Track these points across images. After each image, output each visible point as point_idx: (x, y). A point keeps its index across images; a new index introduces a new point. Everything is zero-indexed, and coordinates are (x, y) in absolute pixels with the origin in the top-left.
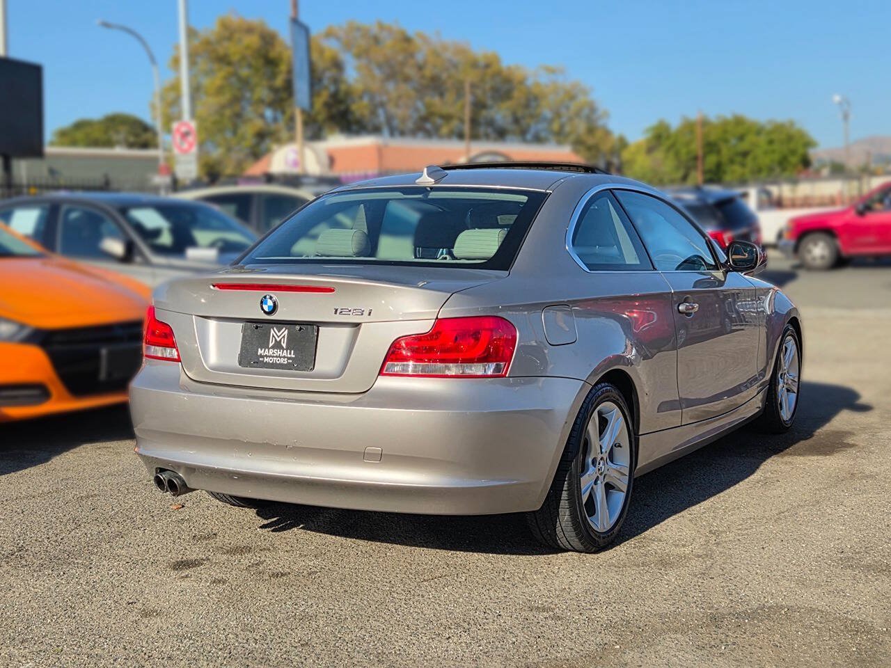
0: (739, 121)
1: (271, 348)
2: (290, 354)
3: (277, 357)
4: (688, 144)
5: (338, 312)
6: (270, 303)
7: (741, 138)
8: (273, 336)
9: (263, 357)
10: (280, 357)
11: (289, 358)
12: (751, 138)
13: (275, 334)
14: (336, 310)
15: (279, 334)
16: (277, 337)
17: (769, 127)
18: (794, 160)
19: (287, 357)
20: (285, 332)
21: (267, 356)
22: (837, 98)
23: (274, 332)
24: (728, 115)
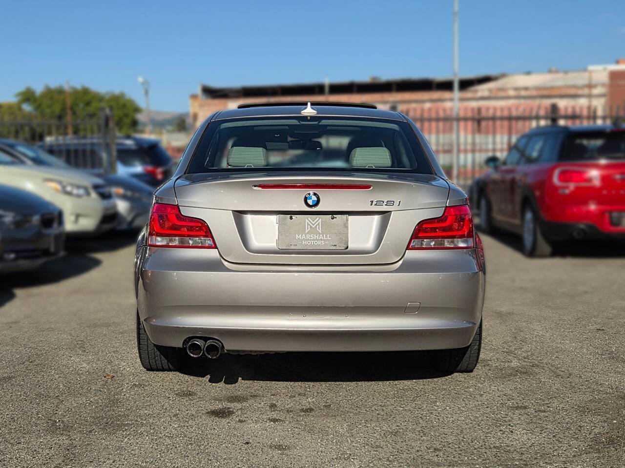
0: (86, 91)
1: (307, 233)
2: (326, 237)
3: (314, 240)
4: (50, 107)
5: (373, 204)
6: (314, 198)
7: (88, 104)
8: (308, 224)
9: (302, 241)
10: (318, 240)
11: (326, 240)
12: (95, 105)
13: (310, 223)
14: (372, 202)
15: (313, 223)
16: (312, 226)
17: (107, 97)
18: (127, 121)
19: (324, 240)
20: (319, 221)
21: (305, 240)
22: (140, 80)
23: (308, 221)
24: (78, 86)
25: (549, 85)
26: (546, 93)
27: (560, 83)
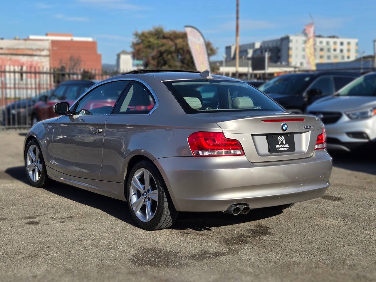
1: (280, 144)
2: (287, 146)
3: (283, 147)
9: (278, 148)
11: (287, 148)
20: (283, 138)
23: (279, 138)
25: (16, 47)
26: (14, 52)
27: (22, 47)
